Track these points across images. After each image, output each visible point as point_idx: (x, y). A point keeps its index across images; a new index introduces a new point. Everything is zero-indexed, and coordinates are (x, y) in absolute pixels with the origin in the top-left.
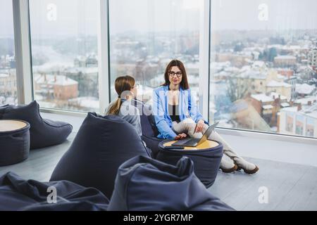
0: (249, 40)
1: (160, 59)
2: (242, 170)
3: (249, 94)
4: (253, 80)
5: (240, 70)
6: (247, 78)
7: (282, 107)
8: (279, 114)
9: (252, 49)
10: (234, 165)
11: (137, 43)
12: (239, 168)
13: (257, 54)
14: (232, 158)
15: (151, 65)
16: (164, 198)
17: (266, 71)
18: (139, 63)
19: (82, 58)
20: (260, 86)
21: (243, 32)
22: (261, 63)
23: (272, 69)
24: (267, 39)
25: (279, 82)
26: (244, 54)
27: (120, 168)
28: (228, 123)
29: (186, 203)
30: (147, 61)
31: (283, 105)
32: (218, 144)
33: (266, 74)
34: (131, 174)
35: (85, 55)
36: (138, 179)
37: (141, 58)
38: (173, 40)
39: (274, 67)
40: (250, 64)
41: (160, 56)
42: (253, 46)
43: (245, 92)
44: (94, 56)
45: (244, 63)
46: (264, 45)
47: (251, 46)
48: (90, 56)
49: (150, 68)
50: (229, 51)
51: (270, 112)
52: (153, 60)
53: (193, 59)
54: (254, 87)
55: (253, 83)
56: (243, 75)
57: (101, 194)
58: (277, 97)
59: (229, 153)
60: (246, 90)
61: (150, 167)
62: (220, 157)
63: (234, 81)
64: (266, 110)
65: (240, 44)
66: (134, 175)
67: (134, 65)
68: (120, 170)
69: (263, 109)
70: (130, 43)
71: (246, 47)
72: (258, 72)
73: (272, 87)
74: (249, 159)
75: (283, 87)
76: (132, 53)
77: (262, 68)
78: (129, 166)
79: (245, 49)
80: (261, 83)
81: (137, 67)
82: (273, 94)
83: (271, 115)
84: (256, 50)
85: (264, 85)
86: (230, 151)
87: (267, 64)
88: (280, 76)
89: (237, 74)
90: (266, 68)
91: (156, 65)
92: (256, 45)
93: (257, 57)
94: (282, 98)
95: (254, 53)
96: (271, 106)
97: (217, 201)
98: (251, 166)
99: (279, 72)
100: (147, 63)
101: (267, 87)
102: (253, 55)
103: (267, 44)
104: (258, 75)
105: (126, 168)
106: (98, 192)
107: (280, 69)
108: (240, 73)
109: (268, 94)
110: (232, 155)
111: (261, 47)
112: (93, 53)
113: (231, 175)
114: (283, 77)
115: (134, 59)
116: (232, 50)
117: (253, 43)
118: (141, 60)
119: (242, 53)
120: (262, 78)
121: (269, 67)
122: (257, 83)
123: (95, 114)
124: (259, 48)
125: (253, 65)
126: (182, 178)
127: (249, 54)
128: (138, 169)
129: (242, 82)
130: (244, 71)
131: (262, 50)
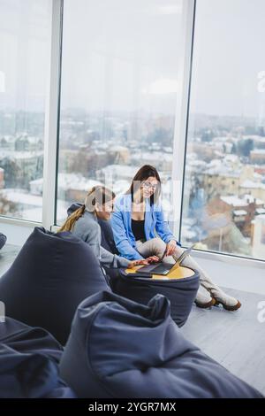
0: (221, 129)
1: (111, 146)
2: (220, 305)
3: (219, 195)
4: (224, 179)
5: (208, 165)
6: (217, 176)
7: (257, 214)
8: (253, 222)
9: (224, 139)
10: (211, 299)
11: (82, 123)
12: (216, 302)
13: (229, 146)
14: (209, 289)
15: (97, 152)
16: (135, 350)
17: (240, 168)
18: (83, 149)
19: (11, 139)
20: (231, 186)
21: (214, 118)
22: (234, 158)
23: (248, 166)
24: (241, 128)
25: (255, 182)
26: (214, 145)
27: (79, 307)
28: (190, 230)
29: (161, 356)
30: (92, 147)
31: (259, 211)
32: (193, 273)
33: (239, 171)
34: (94, 316)
35: (14, 135)
36: (102, 323)
37: (85, 143)
38: (127, 123)
39: (249, 163)
40: (221, 158)
41: (110, 142)
42: (225, 136)
43: (213, 193)
44: (26, 137)
45: (213, 157)
46: (239, 136)
47: (222, 135)
48: (21, 137)
49: (96, 156)
50: (195, 141)
51: (243, 219)
52: (101, 146)
53: (150, 148)
54: (223, 187)
55: (223, 182)
56: (211, 172)
57: (51, 336)
58: (251, 201)
59: (205, 283)
60: (215, 190)
61: (118, 308)
62: (196, 290)
63: (200, 178)
64: (238, 216)
65: (209, 132)
66: (98, 318)
67: (76, 152)
68: (80, 310)
69: (234, 216)
70: (74, 123)
71: (216, 136)
72: (230, 169)
73: (246, 188)
74: (228, 291)
75: (259, 189)
76: (75, 136)
77: (236, 164)
78: (90, 305)
79: (215, 139)
80: (233, 183)
81: (80, 155)
82: (247, 197)
83: (244, 223)
84: (229, 141)
85: (237, 185)
86: (207, 281)
87: (241, 159)
88: (256, 175)
89: (204, 170)
90: (240, 165)
91: (103, 153)
92: (229, 134)
93: (229, 150)
94: (259, 202)
95: (226, 144)
96: (244, 212)
97: (197, 352)
98: (232, 301)
99: (255, 171)
100: (93, 150)
101: (240, 188)
102: (224, 147)
103: (243, 134)
104: (229, 172)
105: (87, 308)
106: (47, 334)
107: (257, 166)
108: (208, 168)
109: (241, 197)
110: (209, 286)
111: (236, 137)
112: (25, 134)
113: (207, 311)
114: (260, 176)
115: (76, 144)
116: (199, 139)
117: (224, 132)
118: (85, 146)
119: (211, 143)
120: (235, 176)
121: (244, 162)
122: (228, 182)
123: (43, 230)
124: (233, 139)
125: (225, 160)
126: (156, 322)
127: (219, 145)
128: (103, 310)
129: (210, 181)
130: (214, 167)
131: (236, 140)
